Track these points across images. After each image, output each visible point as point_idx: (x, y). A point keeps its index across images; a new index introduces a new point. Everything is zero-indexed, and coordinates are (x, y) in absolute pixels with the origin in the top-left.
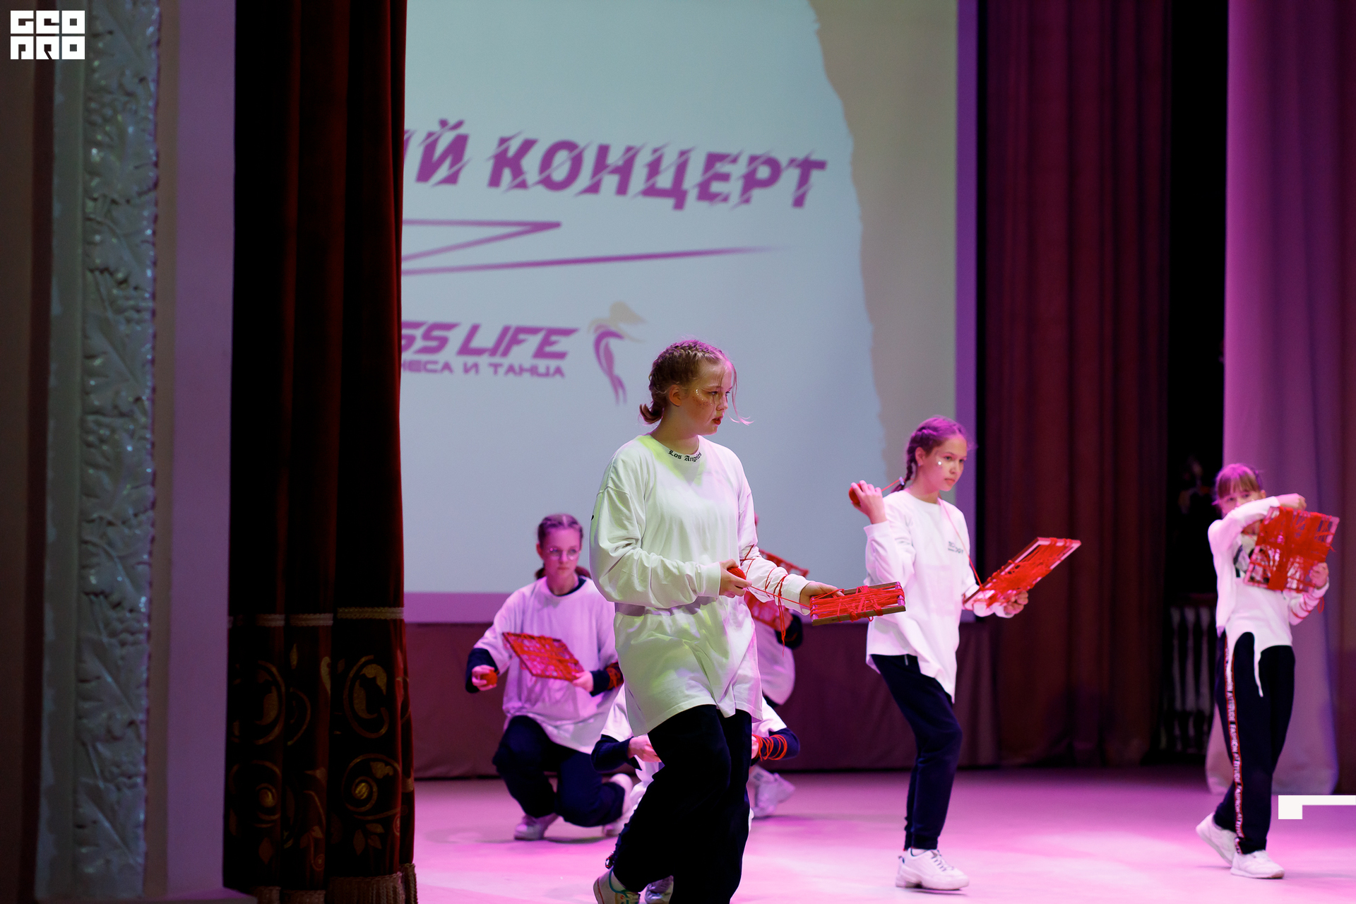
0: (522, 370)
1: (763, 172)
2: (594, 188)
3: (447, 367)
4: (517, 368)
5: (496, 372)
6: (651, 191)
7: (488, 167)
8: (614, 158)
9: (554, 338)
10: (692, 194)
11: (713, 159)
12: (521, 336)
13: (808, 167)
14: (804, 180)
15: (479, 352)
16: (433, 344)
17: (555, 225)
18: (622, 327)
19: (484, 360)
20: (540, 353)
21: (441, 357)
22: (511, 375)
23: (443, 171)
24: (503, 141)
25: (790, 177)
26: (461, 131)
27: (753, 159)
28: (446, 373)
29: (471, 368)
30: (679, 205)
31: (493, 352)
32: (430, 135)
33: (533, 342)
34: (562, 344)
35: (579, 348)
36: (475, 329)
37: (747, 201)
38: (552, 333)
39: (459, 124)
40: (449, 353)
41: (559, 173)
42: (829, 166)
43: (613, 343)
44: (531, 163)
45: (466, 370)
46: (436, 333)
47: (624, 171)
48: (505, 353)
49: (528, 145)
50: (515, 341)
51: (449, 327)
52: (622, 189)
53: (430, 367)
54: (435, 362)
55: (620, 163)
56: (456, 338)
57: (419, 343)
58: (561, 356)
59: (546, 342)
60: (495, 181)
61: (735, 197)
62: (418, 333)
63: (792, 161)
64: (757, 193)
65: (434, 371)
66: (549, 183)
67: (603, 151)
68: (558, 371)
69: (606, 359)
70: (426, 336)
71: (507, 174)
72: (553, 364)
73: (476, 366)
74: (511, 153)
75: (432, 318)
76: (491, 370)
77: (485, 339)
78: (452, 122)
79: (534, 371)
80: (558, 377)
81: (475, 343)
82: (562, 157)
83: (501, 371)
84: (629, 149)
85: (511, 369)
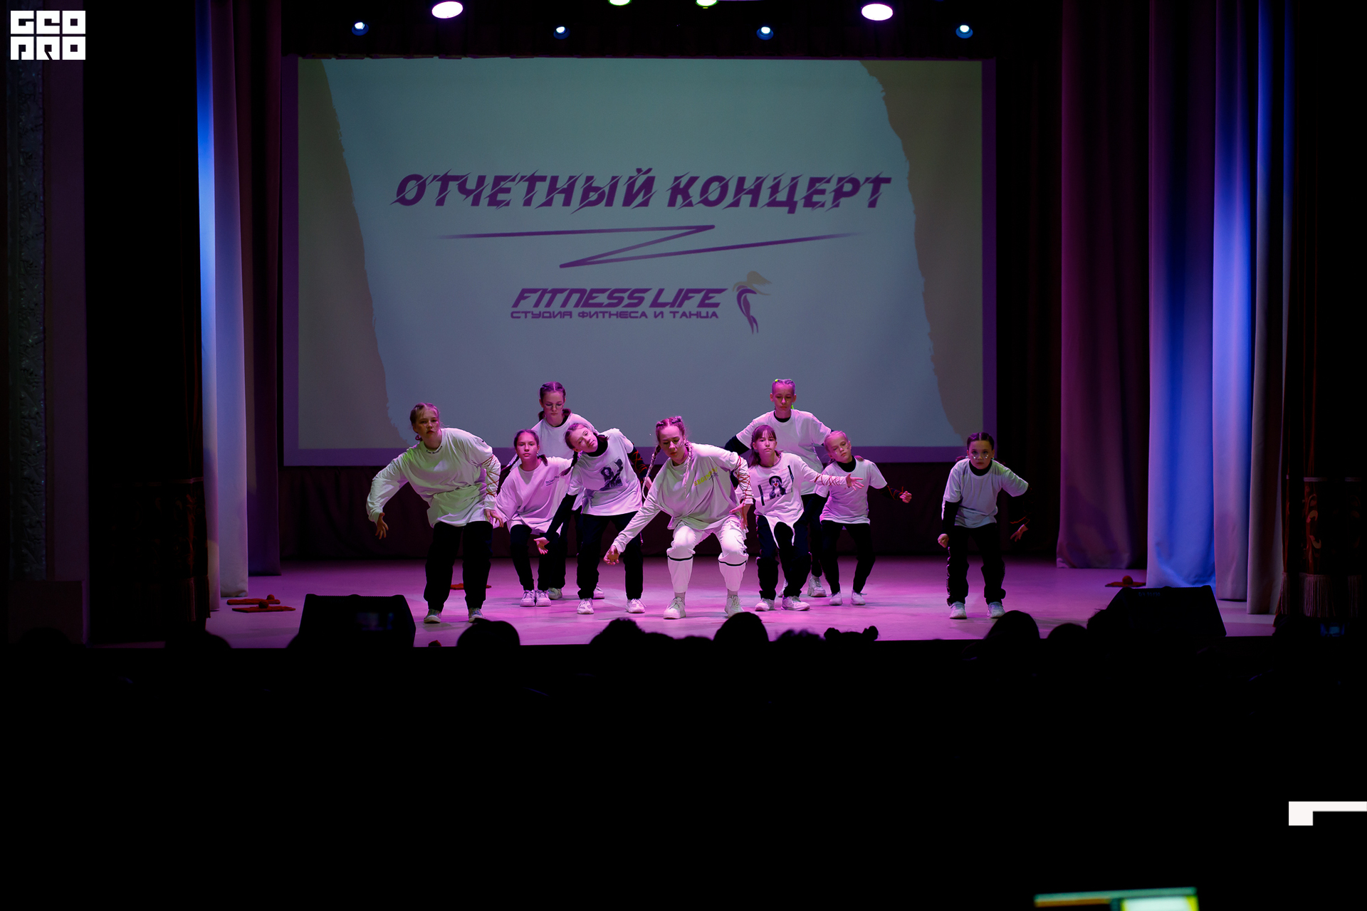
0: (691, 314)
1: (848, 187)
2: (736, 204)
3: (644, 314)
4: (688, 314)
5: (674, 317)
6: (774, 203)
7: (667, 196)
8: (749, 184)
9: (711, 295)
10: (800, 204)
11: (813, 181)
12: (690, 295)
13: (878, 182)
14: (876, 190)
15: (664, 305)
16: (636, 301)
17: (712, 227)
18: (755, 287)
19: (667, 310)
20: (702, 304)
21: (640, 309)
22: (684, 318)
23: (640, 199)
24: (677, 179)
25: (866, 189)
26: (650, 174)
27: (840, 180)
28: (643, 318)
29: (658, 315)
30: (792, 211)
31: (672, 305)
32: (631, 178)
33: (698, 297)
34: (717, 298)
35: (728, 301)
36: (661, 291)
37: (837, 206)
38: (709, 292)
39: (649, 170)
40: (645, 306)
41: (713, 196)
42: (892, 180)
43: (750, 296)
44: (695, 191)
45: (656, 316)
46: (636, 295)
47: (755, 193)
48: (680, 305)
49: (693, 180)
50: (686, 297)
51: (645, 291)
52: (754, 203)
53: (632, 315)
54: (637, 312)
55: (753, 187)
56: (649, 297)
57: (626, 301)
58: (716, 305)
59: (706, 297)
60: (672, 203)
61: (829, 204)
62: (626, 295)
63: (867, 179)
64: (843, 200)
65: (637, 317)
66: (707, 202)
67: (741, 181)
68: (714, 314)
69: (745, 306)
70: (630, 297)
71: (680, 199)
72: (711, 310)
73: (662, 313)
74: (682, 186)
75: (634, 287)
76: (672, 314)
77: (667, 297)
78: (644, 170)
79: (698, 315)
80: (714, 317)
81: (661, 300)
82: (715, 185)
83: (678, 315)
84: (758, 178)
85: (684, 314)
